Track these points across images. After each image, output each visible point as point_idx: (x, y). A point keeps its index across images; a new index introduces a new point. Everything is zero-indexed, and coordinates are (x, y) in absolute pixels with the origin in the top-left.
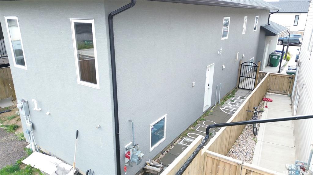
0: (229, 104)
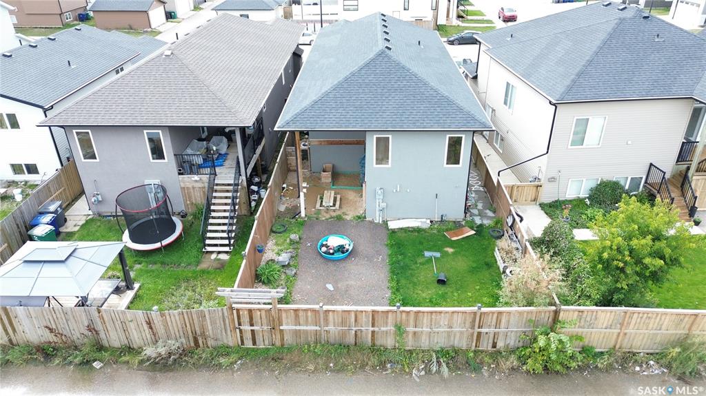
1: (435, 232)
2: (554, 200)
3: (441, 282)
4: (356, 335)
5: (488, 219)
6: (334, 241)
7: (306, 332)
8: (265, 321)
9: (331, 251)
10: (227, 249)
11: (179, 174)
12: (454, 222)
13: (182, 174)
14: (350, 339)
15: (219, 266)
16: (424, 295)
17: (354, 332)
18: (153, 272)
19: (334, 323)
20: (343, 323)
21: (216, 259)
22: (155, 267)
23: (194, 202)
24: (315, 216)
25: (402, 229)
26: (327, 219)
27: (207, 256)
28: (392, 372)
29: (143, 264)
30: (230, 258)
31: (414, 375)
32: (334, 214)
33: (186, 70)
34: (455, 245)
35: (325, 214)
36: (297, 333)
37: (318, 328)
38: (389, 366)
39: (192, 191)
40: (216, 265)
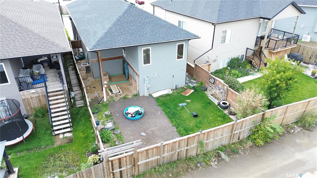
1: (176, 94)
2: (215, 70)
3: (196, 116)
4: (178, 154)
5: (195, 84)
6: (132, 110)
7: (152, 161)
8: (128, 163)
9: (134, 115)
10: (69, 130)
11: (20, 91)
12: (182, 88)
13: (22, 90)
14: (175, 158)
15: (68, 141)
16: (191, 125)
17: (177, 153)
18: (23, 157)
19: (168, 150)
20: (172, 150)
21: (64, 138)
22: (23, 154)
23: (33, 107)
24: (111, 100)
25: (160, 96)
26: (119, 100)
27: (57, 137)
28: (202, 168)
29: (12, 154)
30: (73, 135)
31: (213, 165)
32: (121, 97)
33: (11, 23)
34: (190, 98)
35: (116, 98)
36: (147, 164)
37: (159, 157)
38: (199, 165)
39: (31, 100)
40: (65, 141)
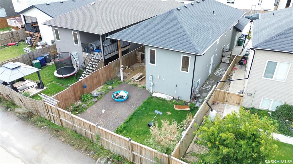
0: (218, 71)
1: (170, 103)
3: (149, 126)
4: (85, 133)
9: (117, 97)
12: (185, 102)
13: (84, 52)
19: (77, 124)
20: (80, 125)
24: (128, 82)
29: (55, 82)
31: (97, 161)
34: (174, 112)
35: (132, 82)
36: (66, 123)
38: (92, 152)
